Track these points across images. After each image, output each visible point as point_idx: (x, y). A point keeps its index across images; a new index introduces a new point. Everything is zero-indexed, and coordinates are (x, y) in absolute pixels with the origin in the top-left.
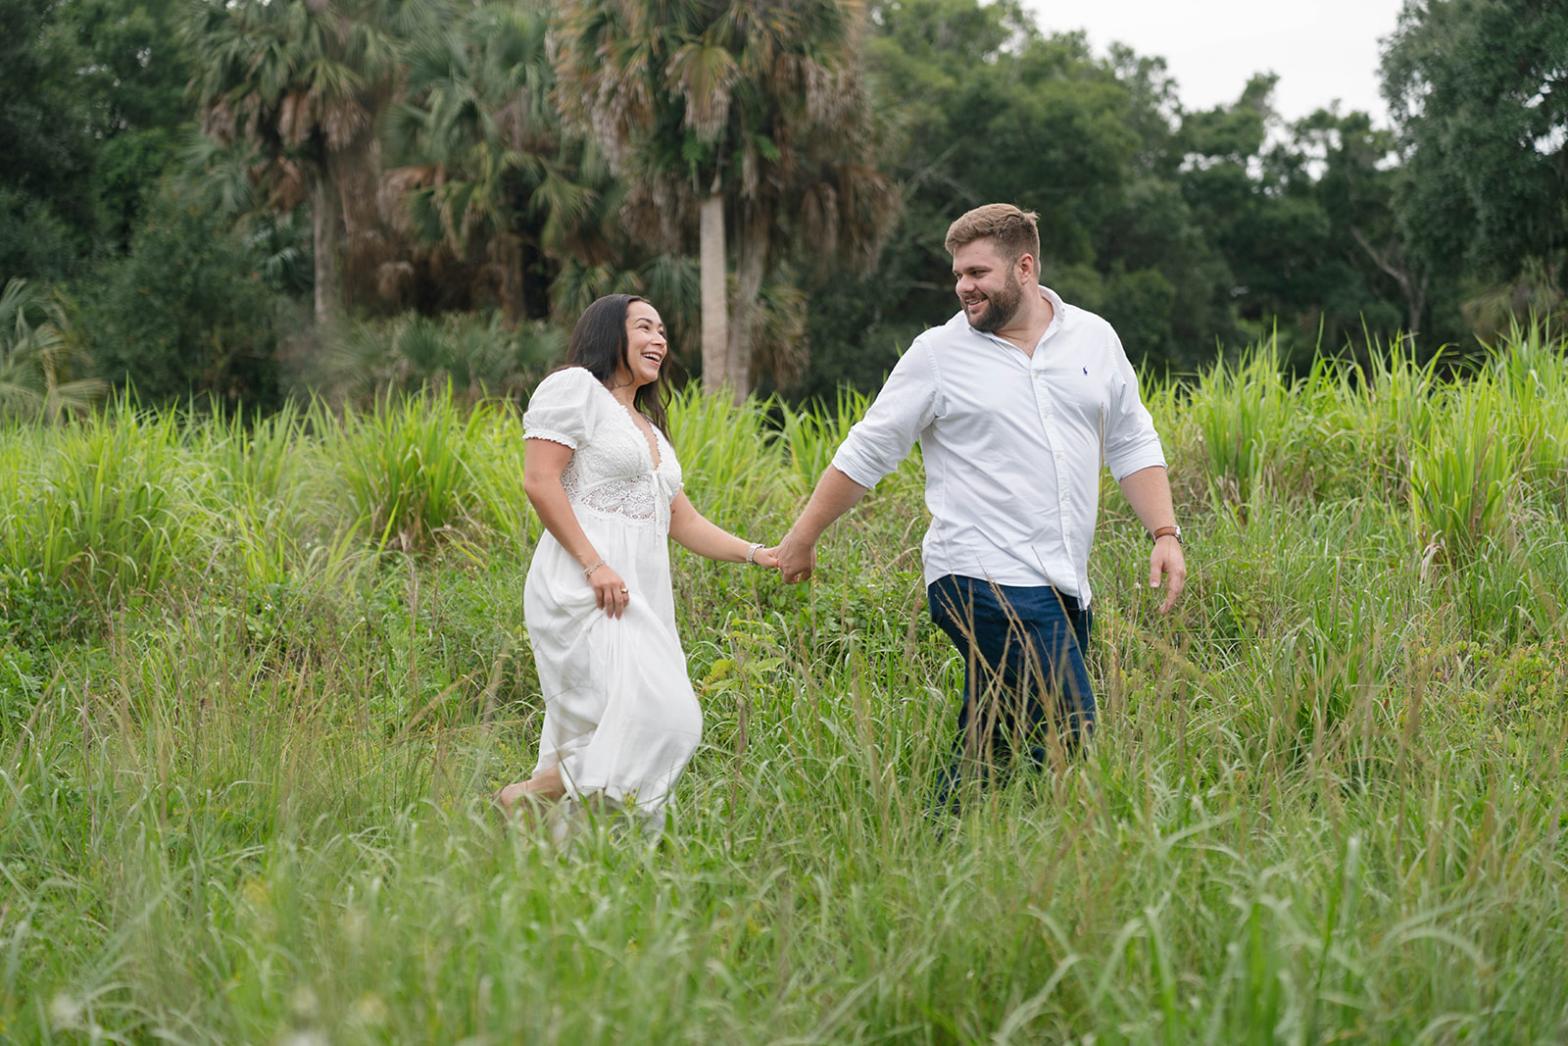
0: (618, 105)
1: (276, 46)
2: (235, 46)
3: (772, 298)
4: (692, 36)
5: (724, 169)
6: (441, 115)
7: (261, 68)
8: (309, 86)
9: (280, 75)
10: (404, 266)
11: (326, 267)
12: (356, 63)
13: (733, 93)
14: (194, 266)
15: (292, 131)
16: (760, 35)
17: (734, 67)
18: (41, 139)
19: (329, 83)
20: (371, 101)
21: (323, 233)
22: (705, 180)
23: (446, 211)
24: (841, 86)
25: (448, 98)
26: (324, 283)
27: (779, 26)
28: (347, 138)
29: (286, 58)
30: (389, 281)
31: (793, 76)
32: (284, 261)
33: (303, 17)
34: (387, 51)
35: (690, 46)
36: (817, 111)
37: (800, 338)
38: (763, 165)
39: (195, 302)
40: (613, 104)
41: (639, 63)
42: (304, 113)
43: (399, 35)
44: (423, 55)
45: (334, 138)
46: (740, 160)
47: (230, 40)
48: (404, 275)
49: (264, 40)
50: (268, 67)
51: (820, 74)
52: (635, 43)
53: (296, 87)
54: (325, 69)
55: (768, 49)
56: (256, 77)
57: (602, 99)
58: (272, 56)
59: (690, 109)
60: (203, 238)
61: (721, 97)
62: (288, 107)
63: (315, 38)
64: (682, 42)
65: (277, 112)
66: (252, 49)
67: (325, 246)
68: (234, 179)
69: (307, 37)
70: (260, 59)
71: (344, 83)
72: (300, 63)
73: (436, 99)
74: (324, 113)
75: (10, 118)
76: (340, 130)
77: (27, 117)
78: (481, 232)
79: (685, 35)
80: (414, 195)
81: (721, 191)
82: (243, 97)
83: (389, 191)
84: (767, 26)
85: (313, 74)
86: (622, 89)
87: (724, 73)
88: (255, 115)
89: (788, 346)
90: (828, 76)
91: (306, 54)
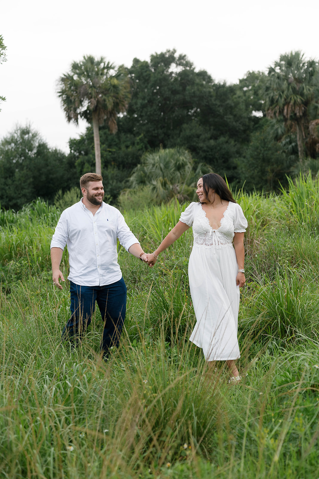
1: (281, 93)
2: (272, 95)
7: (278, 99)
8: (290, 102)
9: (282, 101)
11: (301, 147)
12: (302, 95)
14: (262, 152)
15: (287, 114)
18: (234, 123)
19: (295, 101)
20: (306, 103)
21: (299, 139)
26: (300, 151)
28: (301, 114)
29: (284, 96)
32: (292, 146)
33: (287, 85)
34: (309, 90)
39: (264, 160)
42: (290, 109)
43: (312, 85)
44: (317, 90)
45: (298, 114)
47: (271, 93)
49: (278, 92)
50: (280, 99)
53: (287, 103)
54: (294, 97)
56: (277, 101)
58: (280, 96)
60: (265, 144)
62: (286, 108)
63: (291, 90)
65: (283, 110)
66: (275, 94)
67: (300, 142)
68: (281, 127)
69: (288, 89)
70: (277, 97)
71: (299, 100)
72: (287, 96)
74: (294, 108)
76: (299, 112)
77: (230, 118)
80: (318, 126)
82: (275, 107)
83: (312, 126)
85: (291, 99)
88: (278, 111)
91: (289, 94)
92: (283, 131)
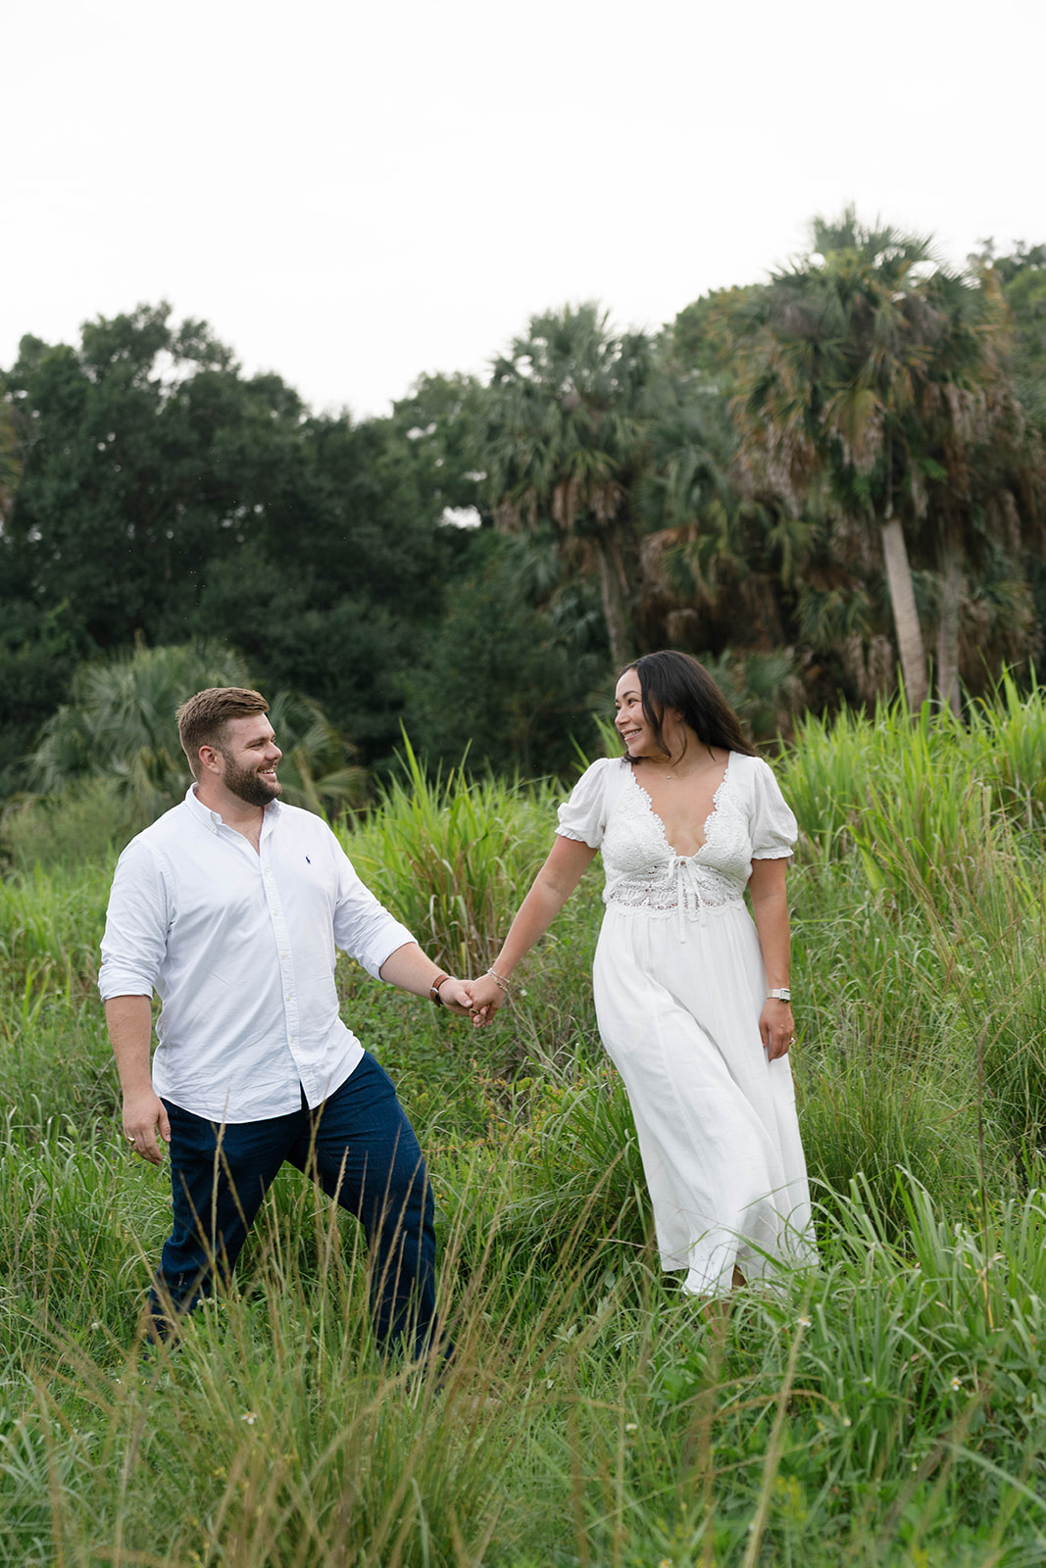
0: (786, 456)
1: (541, 446)
2: (509, 451)
3: (999, 594)
4: (841, 384)
5: (896, 497)
6: (679, 479)
7: (531, 465)
8: (571, 475)
9: (546, 471)
10: (687, 612)
11: (616, 624)
12: (610, 448)
13: (884, 427)
14: (489, 646)
15: (565, 515)
16: (898, 372)
17: (880, 405)
18: (386, 552)
19: (588, 470)
20: (626, 477)
21: (610, 597)
22: (880, 507)
23: (694, 565)
24: (983, 406)
25: (682, 466)
26: (616, 639)
27: (914, 361)
28: (612, 514)
29: (551, 455)
30: (676, 628)
31: (939, 403)
32: (588, 624)
33: (559, 417)
34: (634, 432)
35: (840, 394)
36: (964, 430)
37: (1032, 624)
38: (930, 485)
39: (495, 673)
40: (783, 456)
41: (796, 417)
42: (572, 499)
43: (641, 417)
44: (661, 432)
45: (600, 515)
46: (908, 484)
47: (505, 445)
48: (688, 620)
49: (531, 441)
51: (962, 397)
52: (790, 400)
53: (561, 479)
54: (584, 459)
55: (908, 383)
56: (529, 473)
57: (772, 453)
58: (538, 454)
59: (846, 449)
60: (496, 620)
61: (874, 434)
62: (558, 494)
63: (572, 433)
64: (832, 391)
65: (550, 501)
66: (522, 450)
67: (613, 607)
68: (546, 558)
69: (564, 432)
70: (528, 458)
71: (601, 467)
72: (562, 456)
73: (673, 469)
74: (588, 495)
75: (355, 539)
76: (605, 508)
77: (369, 536)
78: (726, 577)
79: (833, 384)
80: (670, 553)
81: (895, 515)
82: (523, 493)
83: (651, 554)
84: (905, 364)
85: (574, 463)
86: (786, 441)
87: (871, 413)
88: (533, 506)
89: (1021, 633)
90: (970, 397)
91: (566, 448)
92: (553, 573)
